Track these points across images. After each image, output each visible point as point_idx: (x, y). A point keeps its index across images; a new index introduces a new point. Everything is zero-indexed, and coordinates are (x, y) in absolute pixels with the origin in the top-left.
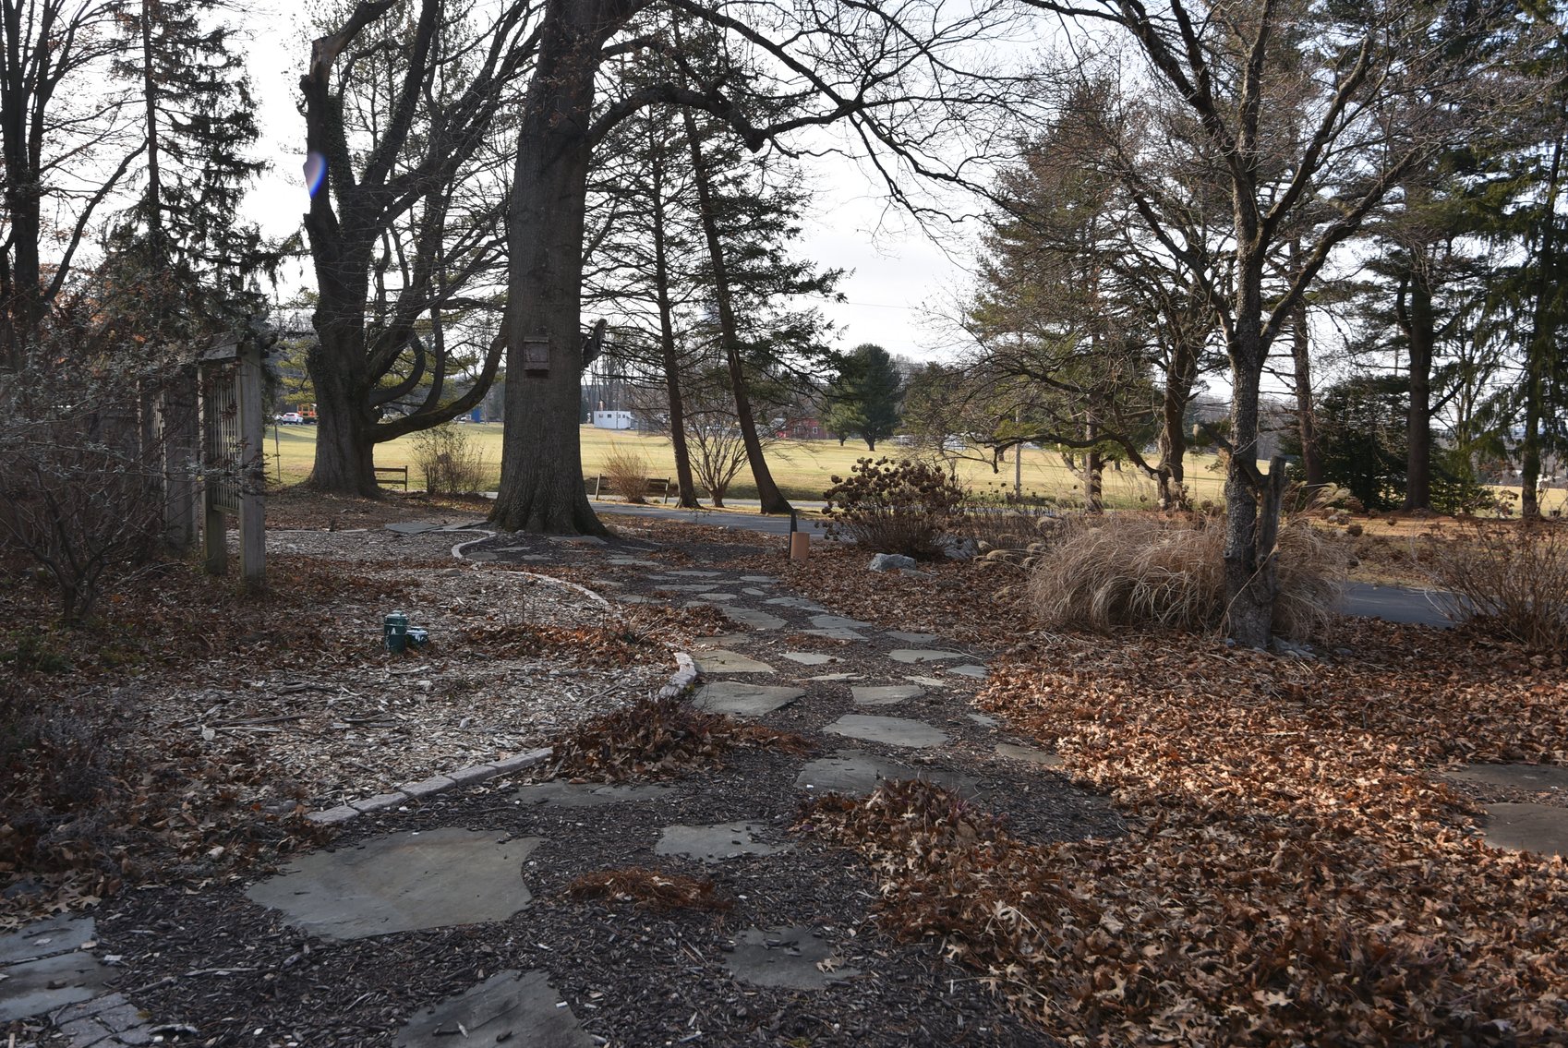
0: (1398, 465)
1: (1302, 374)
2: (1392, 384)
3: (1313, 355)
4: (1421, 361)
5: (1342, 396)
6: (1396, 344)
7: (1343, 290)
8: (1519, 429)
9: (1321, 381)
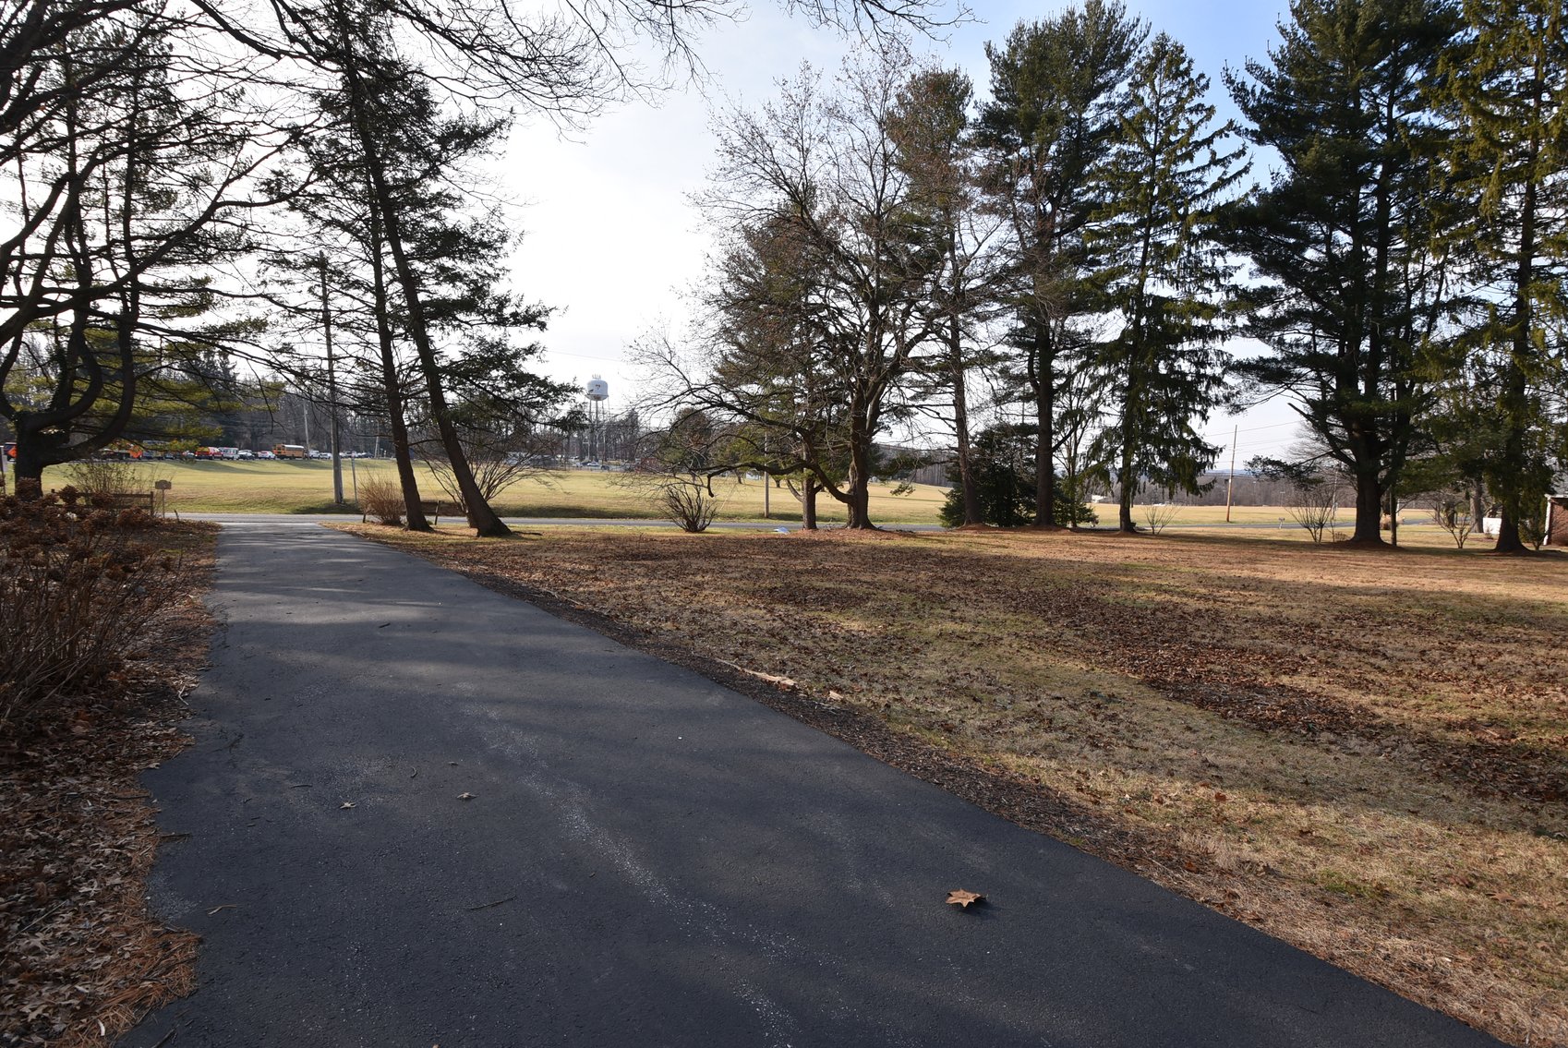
0: (1028, 490)
1: (961, 421)
2: (1024, 429)
3: (969, 405)
4: (1045, 414)
5: (991, 439)
6: (1026, 398)
7: (987, 359)
8: (1119, 463)
9: (976, 425)
